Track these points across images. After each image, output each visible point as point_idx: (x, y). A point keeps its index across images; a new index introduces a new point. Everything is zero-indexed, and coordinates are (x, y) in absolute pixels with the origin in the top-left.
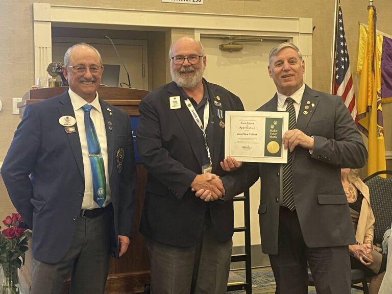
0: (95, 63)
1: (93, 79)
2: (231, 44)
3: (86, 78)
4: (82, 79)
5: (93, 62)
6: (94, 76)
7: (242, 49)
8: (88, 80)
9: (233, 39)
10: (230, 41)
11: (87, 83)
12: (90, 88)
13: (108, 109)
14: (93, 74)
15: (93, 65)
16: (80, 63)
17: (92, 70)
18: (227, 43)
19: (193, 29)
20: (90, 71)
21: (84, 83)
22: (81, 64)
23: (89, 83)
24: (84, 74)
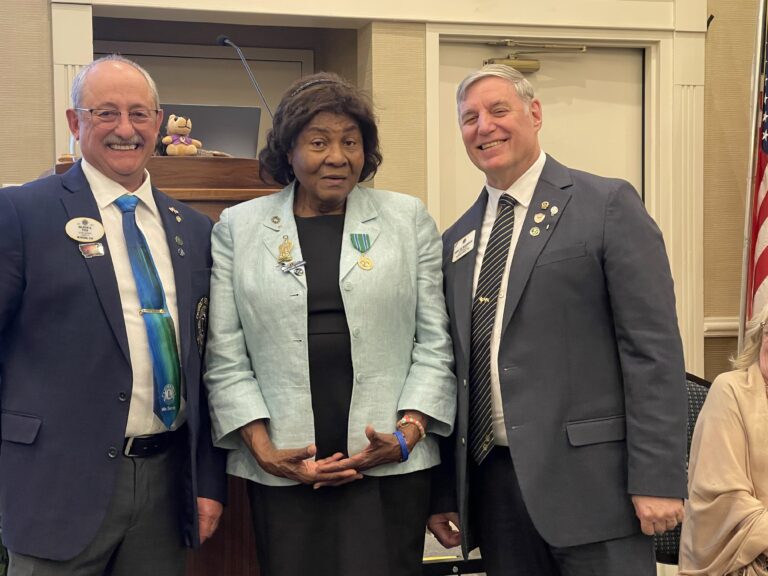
0: (142, 102)
1: (136, 139)
2: (512, 57)
3: (120, 137)
4: (112, 139)
5: (136, 99)
6: (138, 132)
7: (537, 70)
8: (125, 141)
9: (516, 46)
10: (508, 52)
11: (123, 148)
12: (128, 160)
13: (172, 209)
14: (137, 126)
15: (138, 106)
16: (108, 100)
17: (134, 117)
18: (501, 56)
19: (423, 23)
20: (130, 120)
21: (116, 147)
22: (110, 104)
23: (127, 148)
24: (117, 127)
